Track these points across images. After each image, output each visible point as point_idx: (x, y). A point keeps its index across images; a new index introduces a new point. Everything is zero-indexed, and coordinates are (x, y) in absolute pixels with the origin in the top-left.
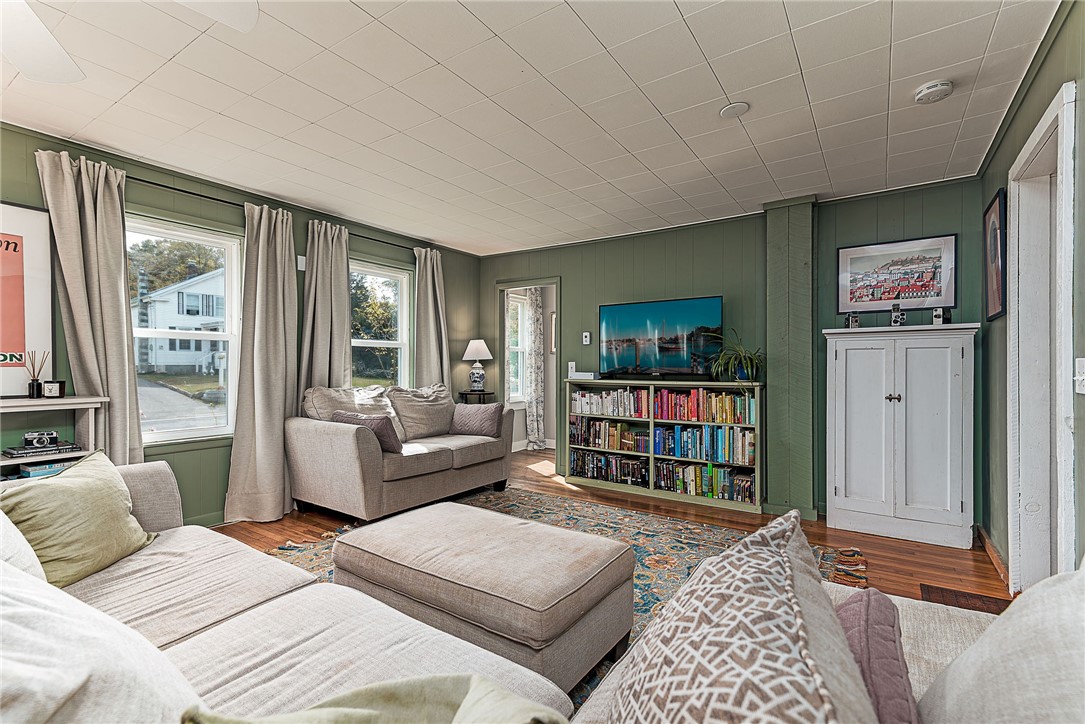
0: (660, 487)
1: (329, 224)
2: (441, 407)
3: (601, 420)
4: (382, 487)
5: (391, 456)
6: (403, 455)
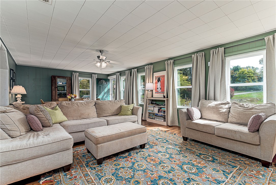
2: (251, 113)
4: (186, 128)
5: (189, 121)
6: (193, 122)
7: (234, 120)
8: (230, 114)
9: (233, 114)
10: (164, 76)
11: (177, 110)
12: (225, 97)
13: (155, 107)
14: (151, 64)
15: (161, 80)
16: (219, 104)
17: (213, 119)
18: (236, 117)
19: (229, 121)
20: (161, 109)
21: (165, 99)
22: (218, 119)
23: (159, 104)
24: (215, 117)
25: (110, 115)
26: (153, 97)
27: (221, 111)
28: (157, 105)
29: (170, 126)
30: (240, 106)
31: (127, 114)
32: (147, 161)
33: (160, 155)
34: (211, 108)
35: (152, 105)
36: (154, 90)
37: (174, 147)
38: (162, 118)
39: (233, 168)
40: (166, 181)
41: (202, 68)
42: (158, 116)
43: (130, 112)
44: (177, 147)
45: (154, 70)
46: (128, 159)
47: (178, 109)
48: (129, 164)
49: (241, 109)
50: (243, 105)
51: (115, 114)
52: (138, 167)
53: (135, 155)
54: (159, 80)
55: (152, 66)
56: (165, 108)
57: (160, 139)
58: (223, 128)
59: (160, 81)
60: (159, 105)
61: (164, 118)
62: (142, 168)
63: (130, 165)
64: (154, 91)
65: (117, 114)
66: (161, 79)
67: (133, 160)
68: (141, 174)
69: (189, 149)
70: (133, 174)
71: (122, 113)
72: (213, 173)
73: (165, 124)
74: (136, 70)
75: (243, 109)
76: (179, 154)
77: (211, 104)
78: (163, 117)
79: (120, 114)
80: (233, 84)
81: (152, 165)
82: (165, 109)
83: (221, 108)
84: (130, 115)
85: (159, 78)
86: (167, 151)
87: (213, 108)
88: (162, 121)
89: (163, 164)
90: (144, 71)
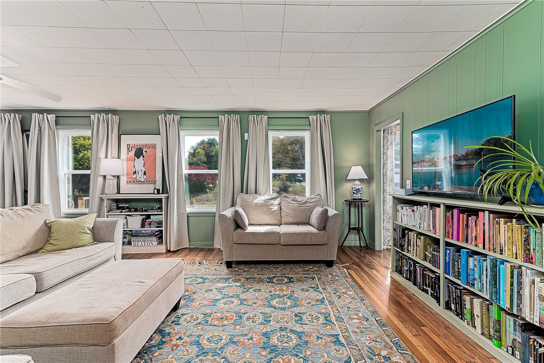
0: (450, 309)
1: (255, 116)
2: (306, 207)
3: (411, 230)
4: (233, 246)
5: (239, 230)
6: (246, 231)
7: (290, 220)
8: (282, 212)
9: (287, 211)
10: (154, 147)
11: (187, 216)
12: (268, 189)
13: (130, 215)
14: (114, 112)
15: (144, 153)
16: (268, 199)
17: (263, 223)
18: (291, 215)
19: (283, 222)
20: (149, 218)
21: (163, 196)
22: (270, 222)
23: (142, 209)
24: (267, 219)
25: (10, 258)
26: (118, 192)
27: (273, 210)
28: (136, 210)
29: (174, 252)
30: (293, 200)
31: (80, 243)
32: (215, 326)
33: (221, 304)
34: (259, 206)
35: (121, 212)
36: (123, 175)
37: (225, 283)
38: (154, 239)
39: (313, 280)
40: (279, 335)
41: (237, 142)
42: (141, 236)
43: (88, 237)
44: (230, 281)
45: (122, 128)
46: (174, 342)
47: (189, 215)
48: (190, 351)
49: (295, 204)
50: (296, 198)
51: (29, 249)
52: (213, 344)
53: (177, 328)
54: (139, 153)
55: (116, 118)
56: (162, 214)
57: (188, 280)
58: (291, 232)
59: (143, 157)
60: (142, 211)
61: (160, 236)
62: (223, 341)
63: (195, 350)
64: (123, 180)
65: (34, 249)
66: (146, 152)
67: (186, 339)
68: (236, 350)
69: (250, 278)
70: (223, 358)
71: (59, 243)
72: (307, 294)
73: (162, 249)
74: (52, 117)
75: (297, 204)
76: (247, 291)
77: (257, 200)
78: (156, 236)
79: (45, 248)
80: (275, 170)
81: (233, 326)
82: (163, 218)
83: (272, 205)
84: (91, 244)
85: (140, 148)
86: (225, 295)
87: (262, 205)
88: (155, 243)
89: (247, 315)
90: (89, 125)
